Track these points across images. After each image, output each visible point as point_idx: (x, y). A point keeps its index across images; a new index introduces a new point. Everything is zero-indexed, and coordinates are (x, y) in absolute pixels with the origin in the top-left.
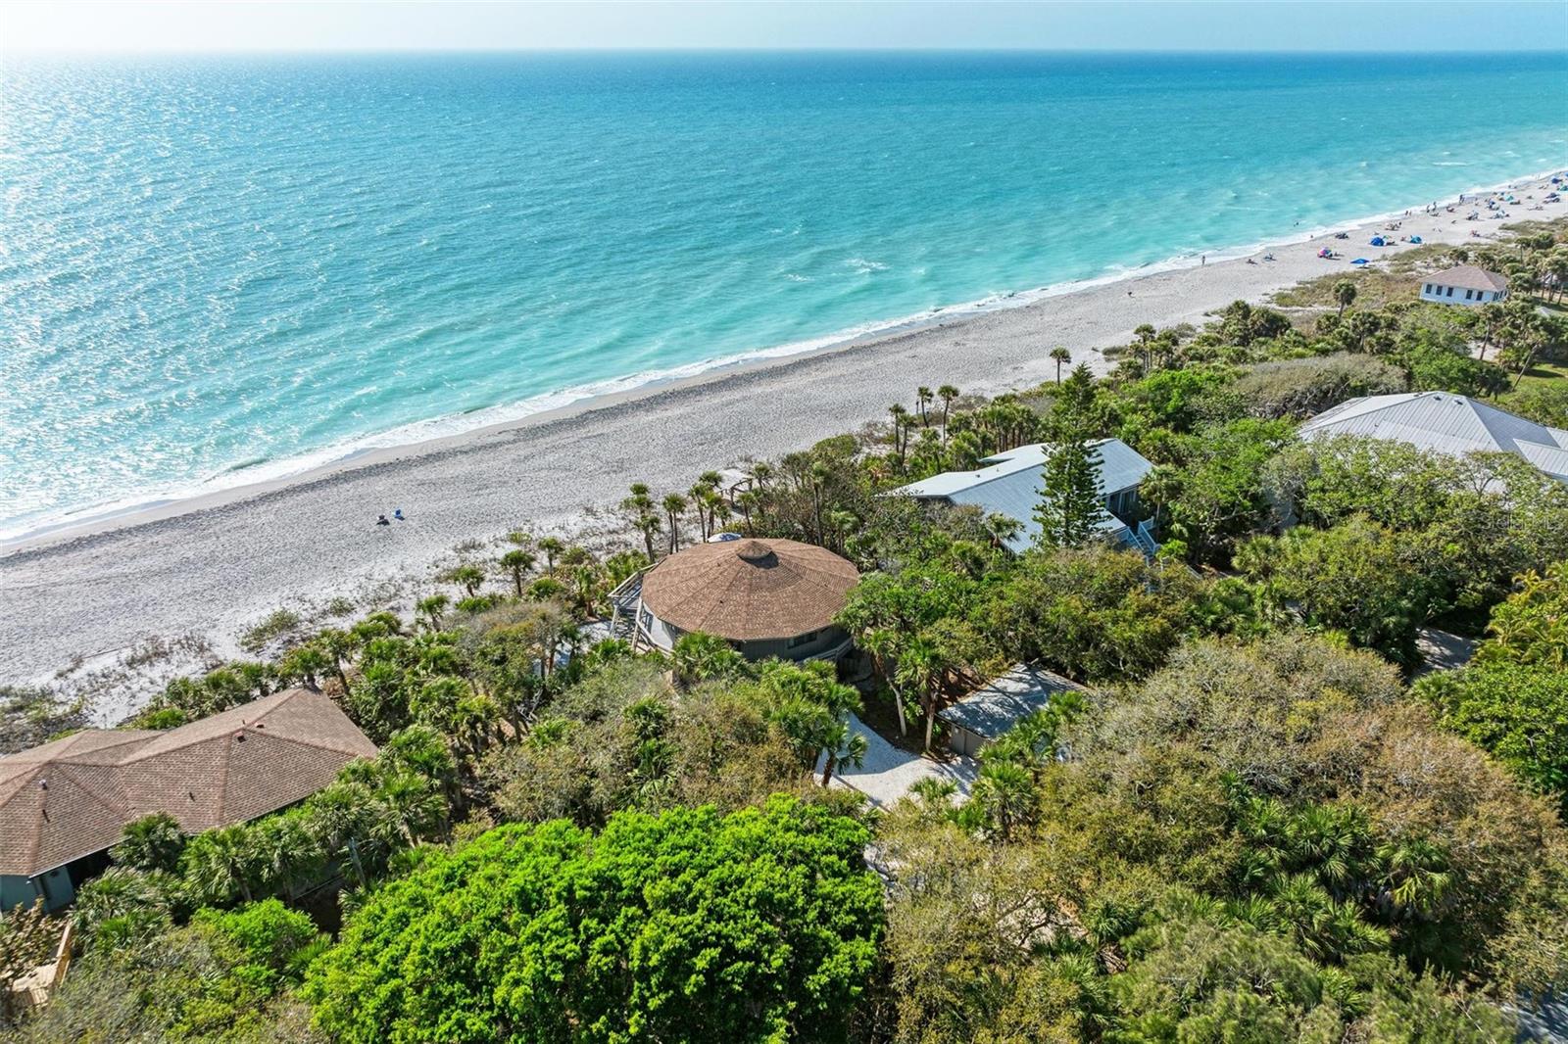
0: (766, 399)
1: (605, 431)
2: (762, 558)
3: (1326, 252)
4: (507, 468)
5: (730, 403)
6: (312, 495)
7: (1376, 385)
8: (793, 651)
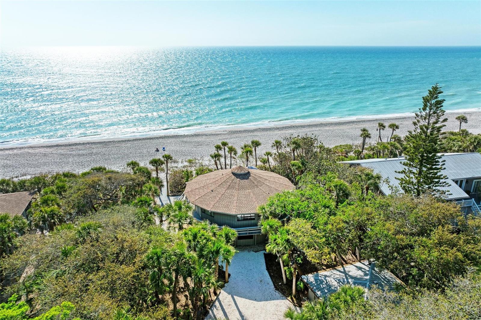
2: (241, 175)
8: (240, 223)
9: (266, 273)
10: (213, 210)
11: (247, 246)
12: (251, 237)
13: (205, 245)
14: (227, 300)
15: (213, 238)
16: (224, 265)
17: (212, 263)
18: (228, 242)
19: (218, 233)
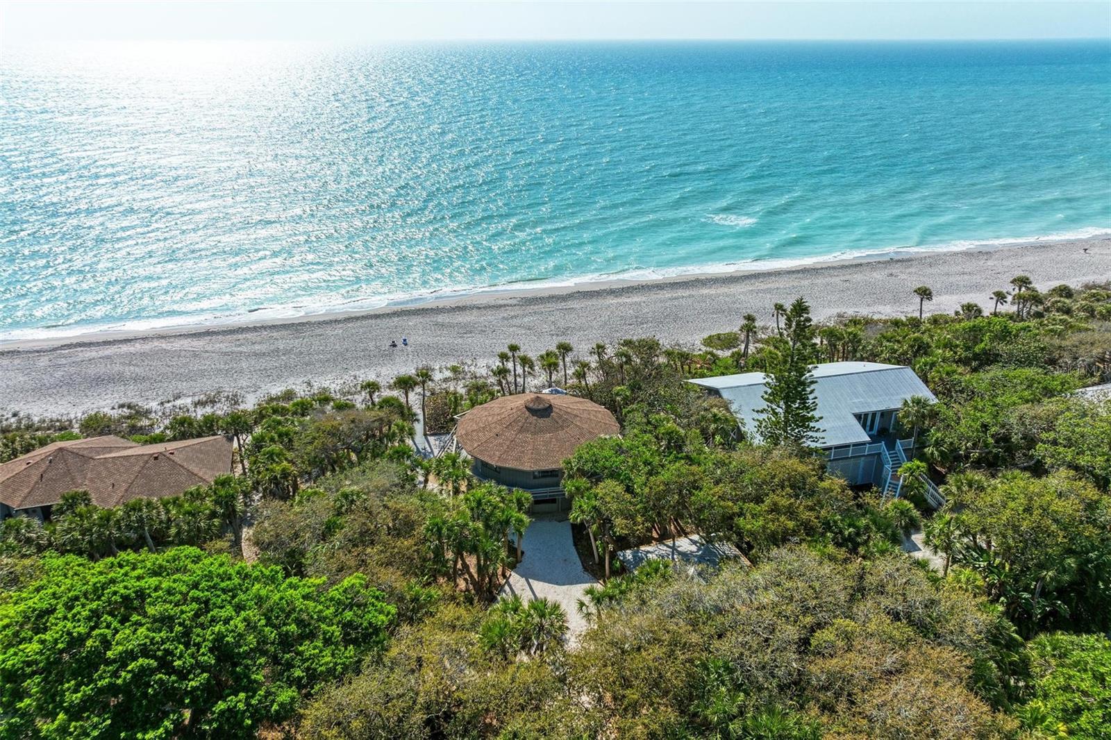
0: (703, 298)
2: (539, 410)
4: (494, 322)
8: (537, 481)
9: (573, 550)
10: (499, 464)
11: (548, 513)
12: (553, 501)
13: (492, 514)
14: (520, 583)
15: (501, 505)
16: (516, 539)
17: (501, 536)
18: (520, 509)
19: (508, 497)
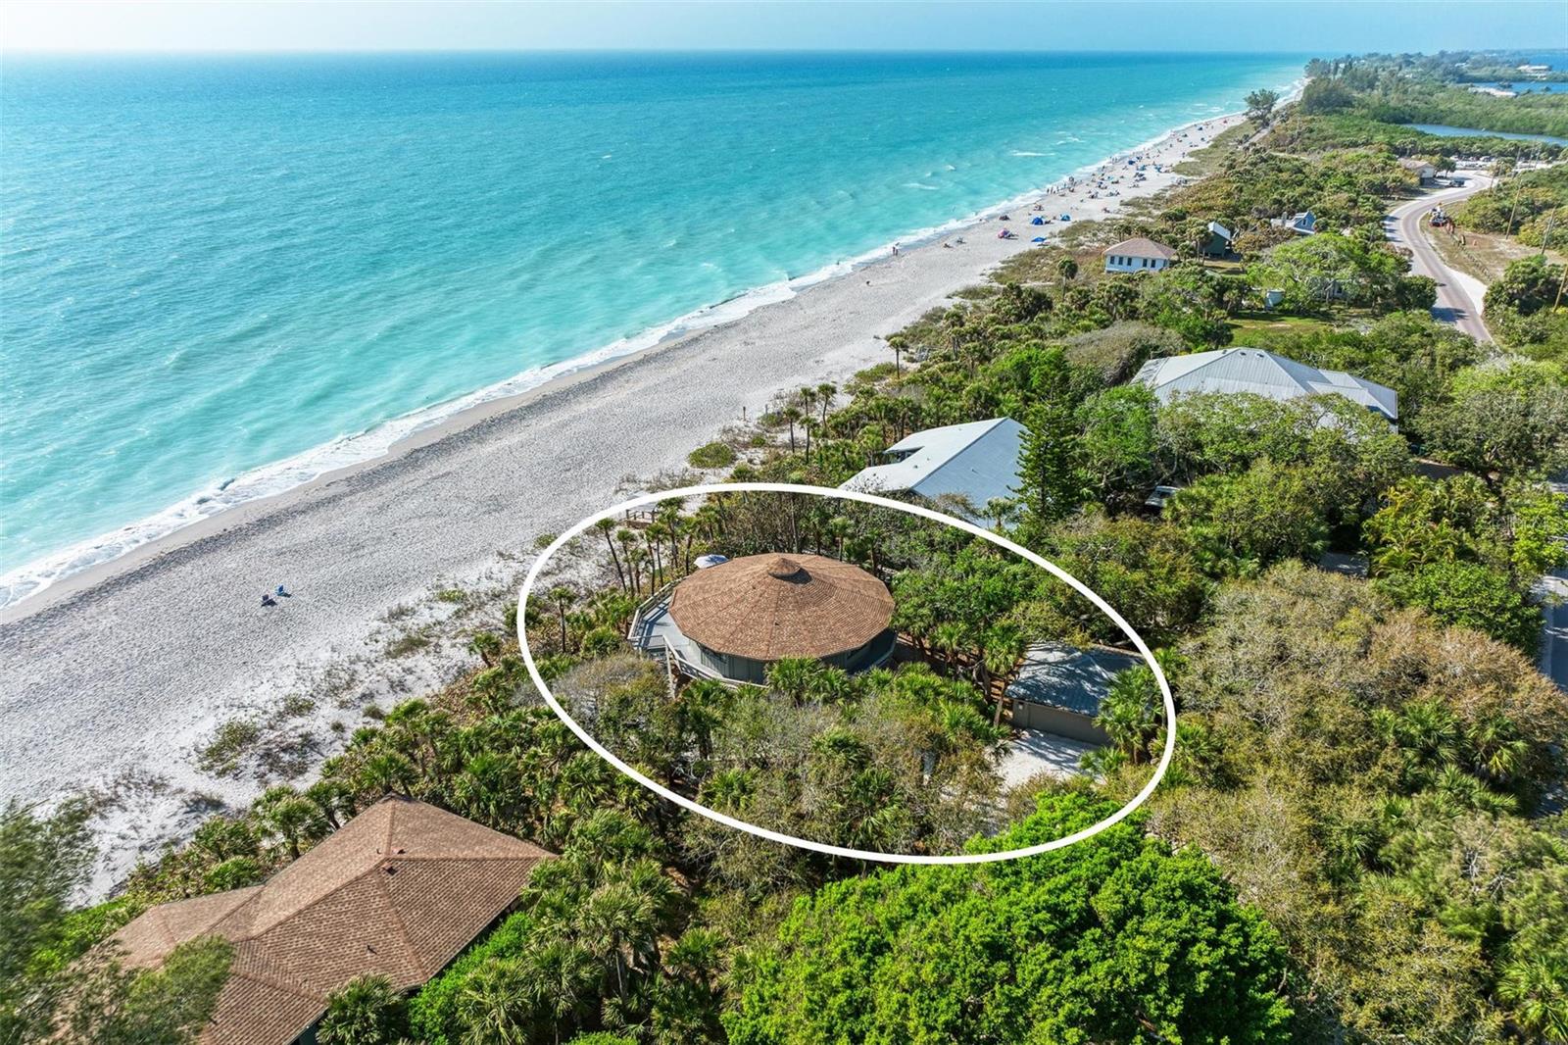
0: (599, 416)
1: (448, 469)
2: (796, 575)
3: (1005, 233)
4: (367, 521)
5: (565, 425)
6: (148, 585)
7: (1156, 348)
